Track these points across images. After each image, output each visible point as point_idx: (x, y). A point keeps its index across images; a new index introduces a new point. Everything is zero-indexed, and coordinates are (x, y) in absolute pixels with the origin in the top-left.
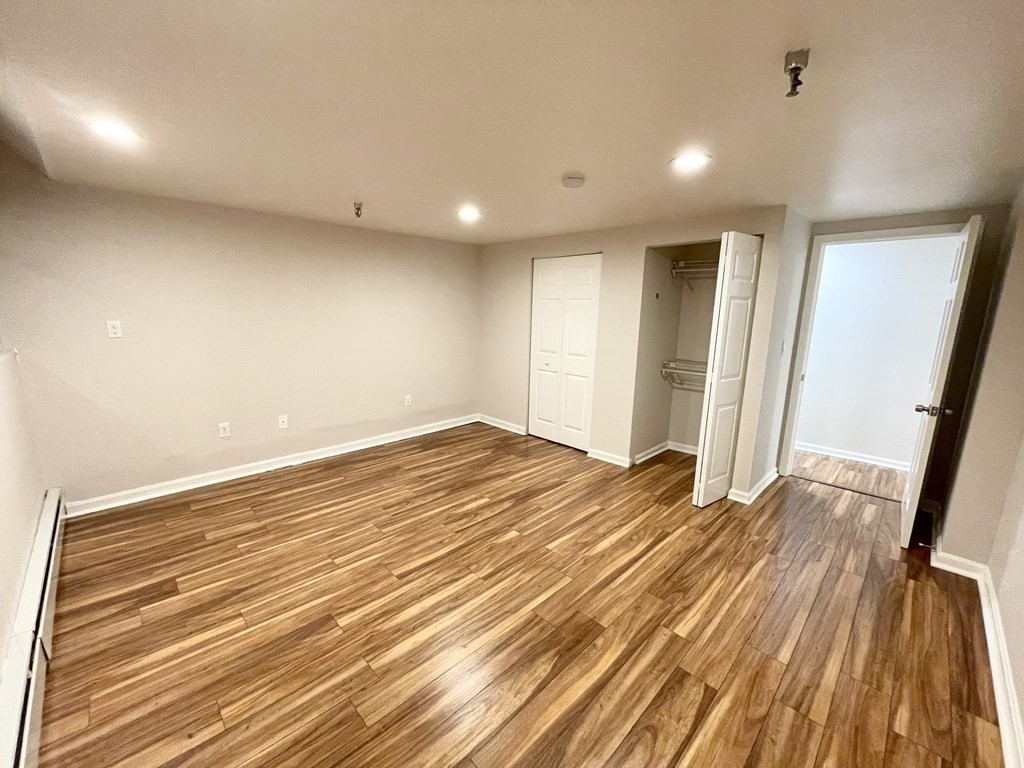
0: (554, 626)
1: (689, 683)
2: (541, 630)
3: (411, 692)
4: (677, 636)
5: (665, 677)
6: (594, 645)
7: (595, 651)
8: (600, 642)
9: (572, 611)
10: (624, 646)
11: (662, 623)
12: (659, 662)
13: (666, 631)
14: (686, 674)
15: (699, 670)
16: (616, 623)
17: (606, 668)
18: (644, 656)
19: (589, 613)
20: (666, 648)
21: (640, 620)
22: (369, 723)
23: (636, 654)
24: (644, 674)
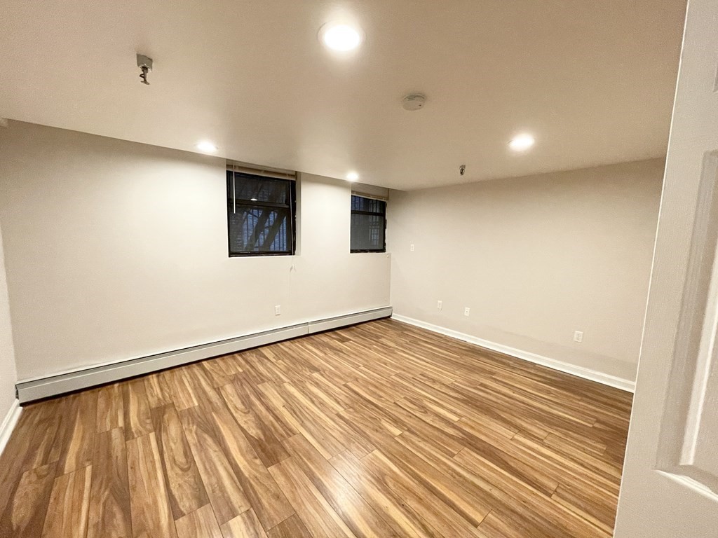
0: (282, 441)
1: (194, 504)
2: (282, 436)
3: (266, 393)
4: (234, 516)
5: (209, 490)
6: (256, 458)
7: (252, 457)
8: (258, 461)
9: (292, 453)
10: (247, 474)
11: (252, 509)
12: (222, 491)
13: (243, 509)
14: (201, 504)
15: (197, 516)
16: (269, 476)
17: (236, 460)
18: (232, 484)
19: (285, 462)
20: (228, 502)
21: (264, 495)
22: (258, 386)
23: (236, 478)
24: (219, 479)
